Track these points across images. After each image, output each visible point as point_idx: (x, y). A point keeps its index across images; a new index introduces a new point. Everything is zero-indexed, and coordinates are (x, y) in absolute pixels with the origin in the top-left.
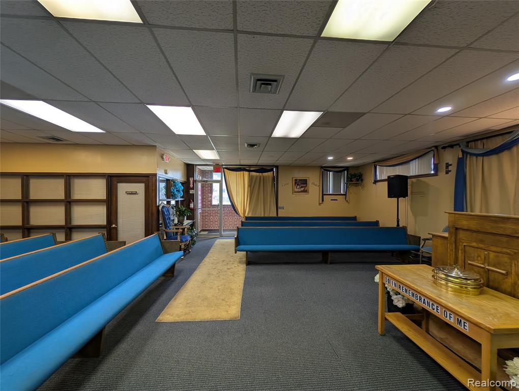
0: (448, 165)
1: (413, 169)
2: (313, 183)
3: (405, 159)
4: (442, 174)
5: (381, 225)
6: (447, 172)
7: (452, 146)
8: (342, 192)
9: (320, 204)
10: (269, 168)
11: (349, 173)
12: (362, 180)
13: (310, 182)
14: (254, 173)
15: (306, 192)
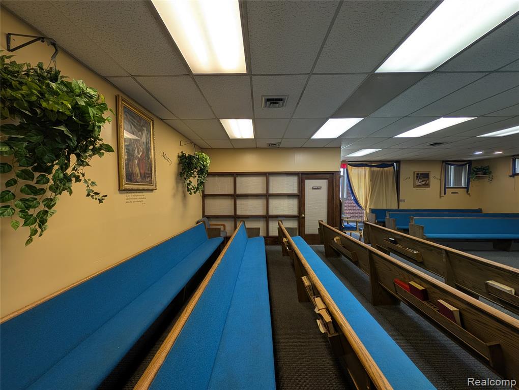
2: (434, 177)
8: (463, 185)
9: (441, 197)
10: (390, 163)
11: (473, 166)
12: (490, 173)
13: (431, 176)
14: (375, 169)
15: (427, 185)
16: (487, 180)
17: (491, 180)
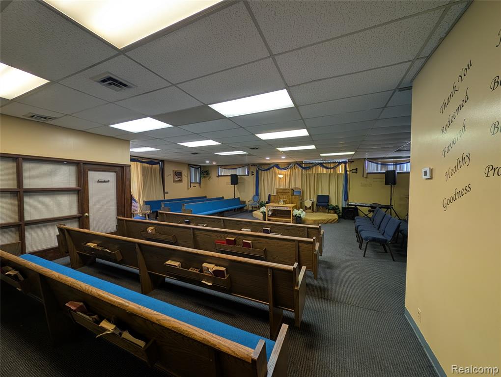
0: (252, 172)
1: (239, 172)
2: (184, 175)
3: (236, 167)
4: (250, 175)
5: (225, 198)
6: (252, 175)
7: (254, 165)
8: (198, 182)
9: (188, 189)
10: (156, 161)
11: (202, 169)
12: (209, 174)
13: (183, 174)
14: (146, 165)
15: (181, 181)
16: (207, 178)
17: (209, 178)
